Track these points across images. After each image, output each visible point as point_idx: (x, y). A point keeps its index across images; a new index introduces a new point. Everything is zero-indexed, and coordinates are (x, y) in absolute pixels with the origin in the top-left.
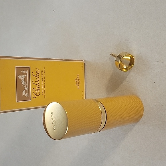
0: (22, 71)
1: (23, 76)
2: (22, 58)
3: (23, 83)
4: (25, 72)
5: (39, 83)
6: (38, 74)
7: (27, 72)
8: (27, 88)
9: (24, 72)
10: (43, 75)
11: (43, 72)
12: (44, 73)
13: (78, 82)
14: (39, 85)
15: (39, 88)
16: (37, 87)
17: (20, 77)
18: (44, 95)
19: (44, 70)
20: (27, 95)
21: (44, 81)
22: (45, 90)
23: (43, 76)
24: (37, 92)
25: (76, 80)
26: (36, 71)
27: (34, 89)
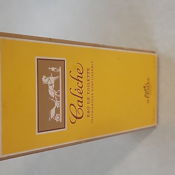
0: (49, 68)
1: (52, 79)
2: (51, 40)
3: (52, 93)
4: (55, 70)
5: (81, 93)
6: (81, 74)
7: (60, 70)
8: (58, 104)
9: (53, 69)
10: (91, 76)
11: (90, 71)
12: (92, 73)
13: (148, 91)
14: (82, 98)
15: (82, 102)
16: (78, 101)
17: (45, 80)
18: (91, 116)
19: (92, 67)
20: (58, 117)
21: (91, 89)
22: (92, 107)
23: (90, 78)
24: (77, 111)
25: (145, 87)
26: (78, 69)
27: (71, 104)
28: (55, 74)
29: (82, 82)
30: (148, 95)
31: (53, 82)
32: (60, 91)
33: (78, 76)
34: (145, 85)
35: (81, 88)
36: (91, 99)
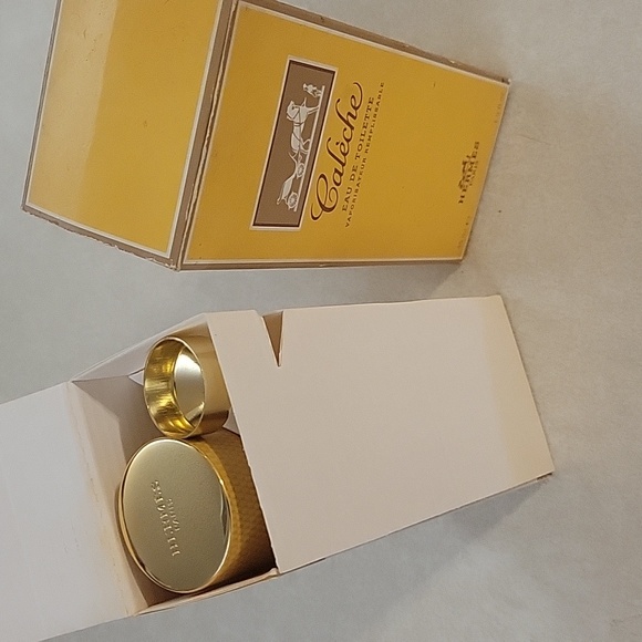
0: (305, 86)
1: (305, 110)
2: (322, 21)
3: (296, 142)
4: (314, 92)
5: (345, 154)
6: (356, 108)
7: (321, 93)
8: (300, 170)
9: (311, 89)
10: (372, 117)
11: (374, 106)
12: (376, 110)
13: (469, 173)
14: (343, 165)
15: (341, 175)
16: (336, 171)
17: (291, 111)
18: (349, 209)
19: (379, 97)
20: (293, 200)
21: (365, 148)
22: (357, 191)
23: (370, 122)
24: (328, 193)
25: (465, 163)
26: (353, 97)
27: (322, 176)
28: (312, 102)
29: (352, 128)
30: (467, 183)
31: (303, 120)
32: (311, 141)
33: (349, 114)
34: (467, 160)
35: (348, 141)
36: (359, 170)
